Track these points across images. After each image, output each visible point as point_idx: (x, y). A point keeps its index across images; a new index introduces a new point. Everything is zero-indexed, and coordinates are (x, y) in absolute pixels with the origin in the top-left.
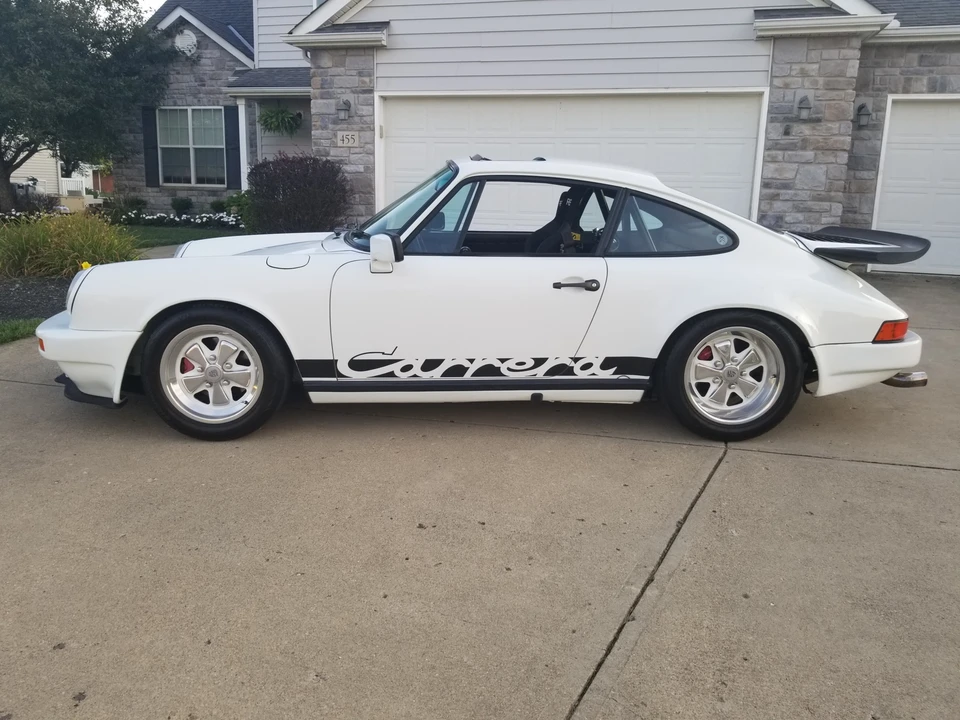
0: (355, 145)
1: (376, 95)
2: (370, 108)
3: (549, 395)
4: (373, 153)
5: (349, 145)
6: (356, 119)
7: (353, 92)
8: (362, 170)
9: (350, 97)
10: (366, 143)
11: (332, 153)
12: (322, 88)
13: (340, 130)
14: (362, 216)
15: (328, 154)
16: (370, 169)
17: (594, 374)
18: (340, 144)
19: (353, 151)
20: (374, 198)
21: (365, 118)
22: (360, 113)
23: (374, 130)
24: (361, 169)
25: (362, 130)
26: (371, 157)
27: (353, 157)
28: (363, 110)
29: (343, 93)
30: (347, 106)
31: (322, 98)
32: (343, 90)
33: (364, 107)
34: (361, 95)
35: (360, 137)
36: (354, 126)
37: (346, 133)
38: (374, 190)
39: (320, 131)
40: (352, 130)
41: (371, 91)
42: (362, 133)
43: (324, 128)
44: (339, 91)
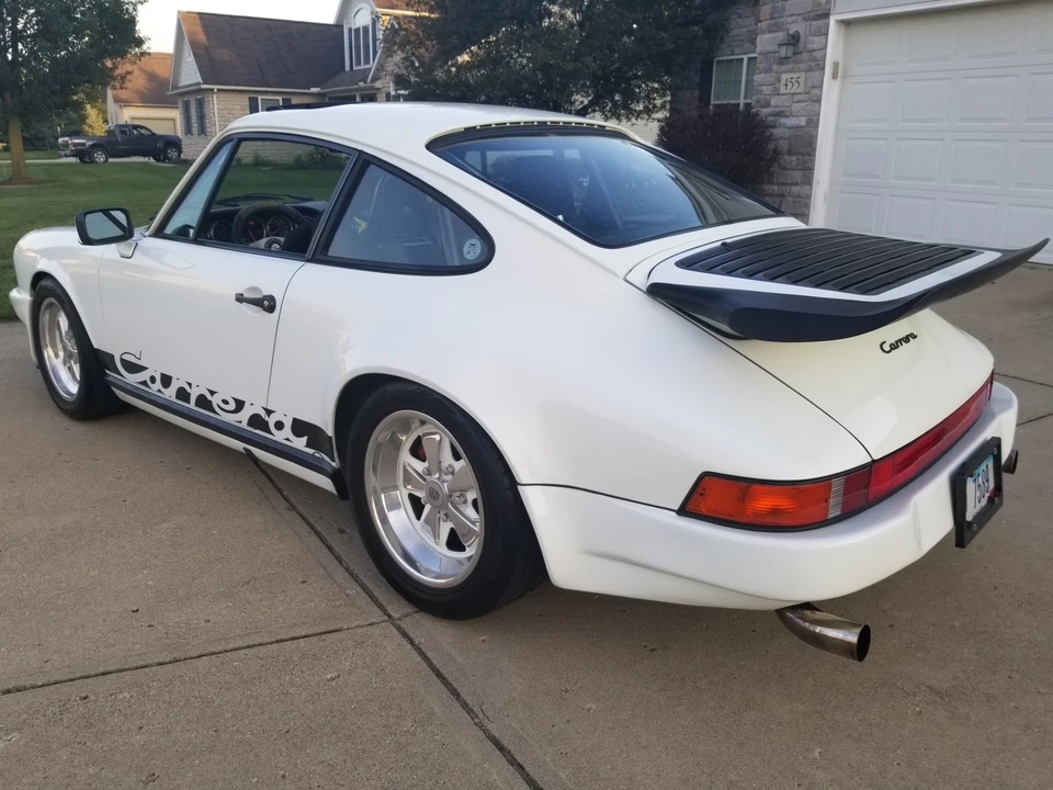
0: (799, 90)
1: (832, 20)
2: (822, 38)
3: (257, 452)
4: (819, 101)
5: (793, 91)
6: (805, 56)
7: (806, 20)
8: (804, 124)
9: (799, 27)
10: (814, 87)
11: (772, 103)
12: (772, 18)
13: (784, 72)
14: (797, 184)
15: (767, 105)
16: (813, 122)
17: (288, 439)
18: (783, 90)
19: (796, 98)
20: (813, 161)
21: (815, 54)
22: (810, 46)
23: (823, 69)
24: (803, 121)
25: (809, 70)
26: (817, 106)
27: (796, 107)
28: (813, 42)
29: (793, 22)
30: (794, 40)
31: (770, 32)
32: (794, 18)
33: (815, 39)
34: (814, 23)
35: (806, 79)
36: (802, 66)
37: (789, 76)
38: (814, 150)
39: (763, 75)
40: (799, 70)
41: (826, 15)
42: (809, 74)
43: (768, 70)
44: (789, 20)
